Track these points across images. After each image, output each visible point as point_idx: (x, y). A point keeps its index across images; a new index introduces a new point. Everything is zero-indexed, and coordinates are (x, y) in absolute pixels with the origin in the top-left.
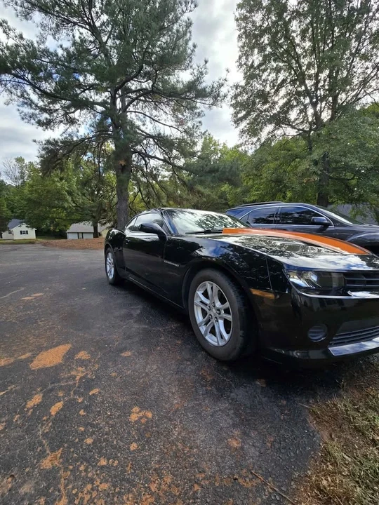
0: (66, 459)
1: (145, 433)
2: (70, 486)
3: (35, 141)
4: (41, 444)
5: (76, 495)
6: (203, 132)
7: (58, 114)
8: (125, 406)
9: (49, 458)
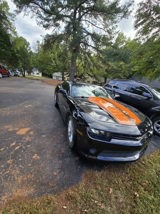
0: (13, 162)
1: (35, 162)
2: (11, 169)
3: (41, 36)
4: (10, 157)
5: (11, 171)
6: (117, 31)
7: (51, 22)
8: (34, 153)
9: (10, 161)
